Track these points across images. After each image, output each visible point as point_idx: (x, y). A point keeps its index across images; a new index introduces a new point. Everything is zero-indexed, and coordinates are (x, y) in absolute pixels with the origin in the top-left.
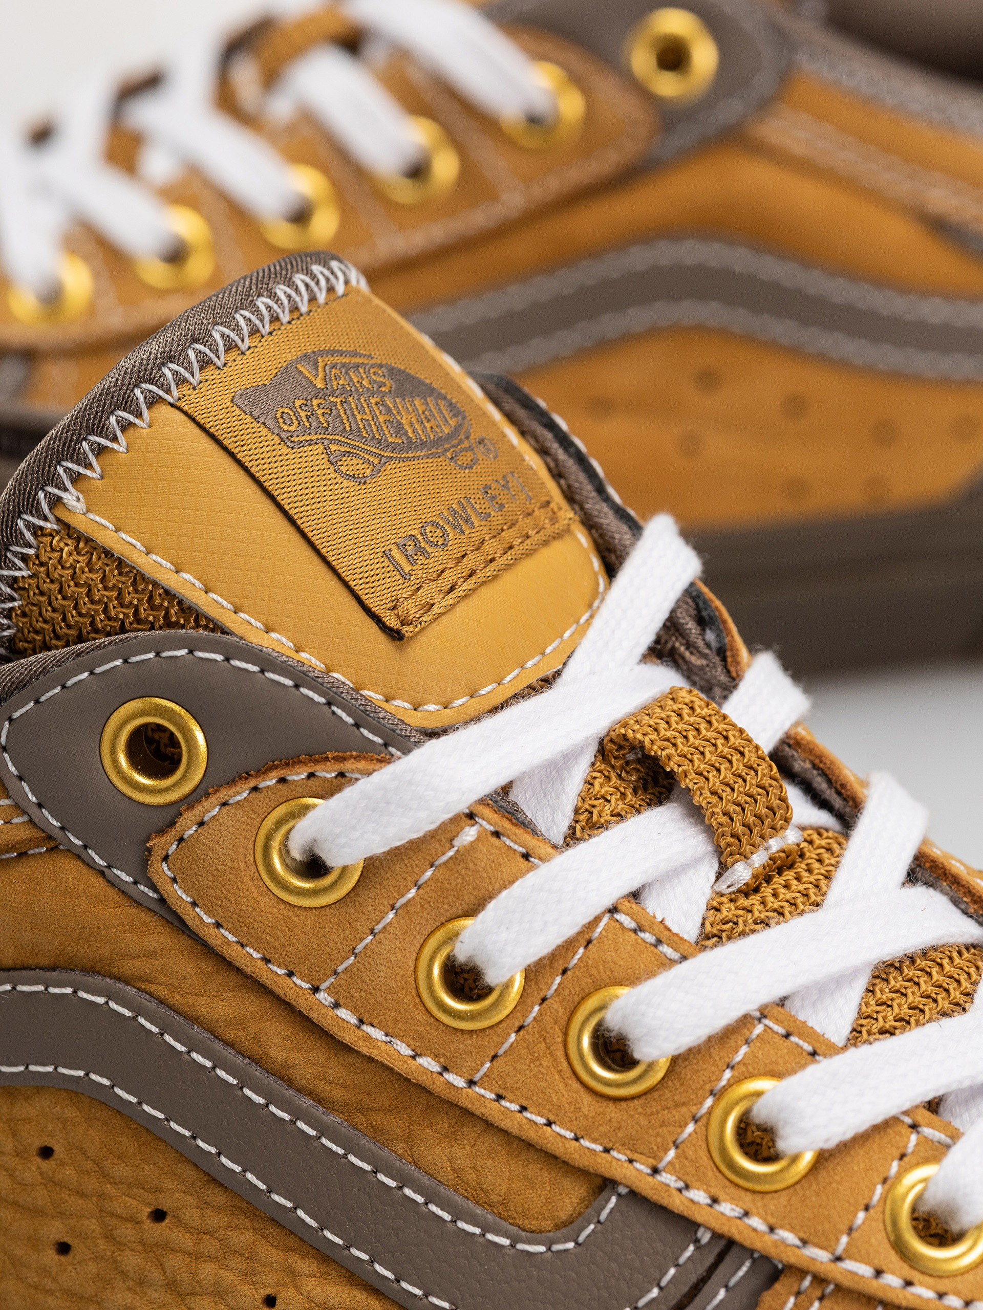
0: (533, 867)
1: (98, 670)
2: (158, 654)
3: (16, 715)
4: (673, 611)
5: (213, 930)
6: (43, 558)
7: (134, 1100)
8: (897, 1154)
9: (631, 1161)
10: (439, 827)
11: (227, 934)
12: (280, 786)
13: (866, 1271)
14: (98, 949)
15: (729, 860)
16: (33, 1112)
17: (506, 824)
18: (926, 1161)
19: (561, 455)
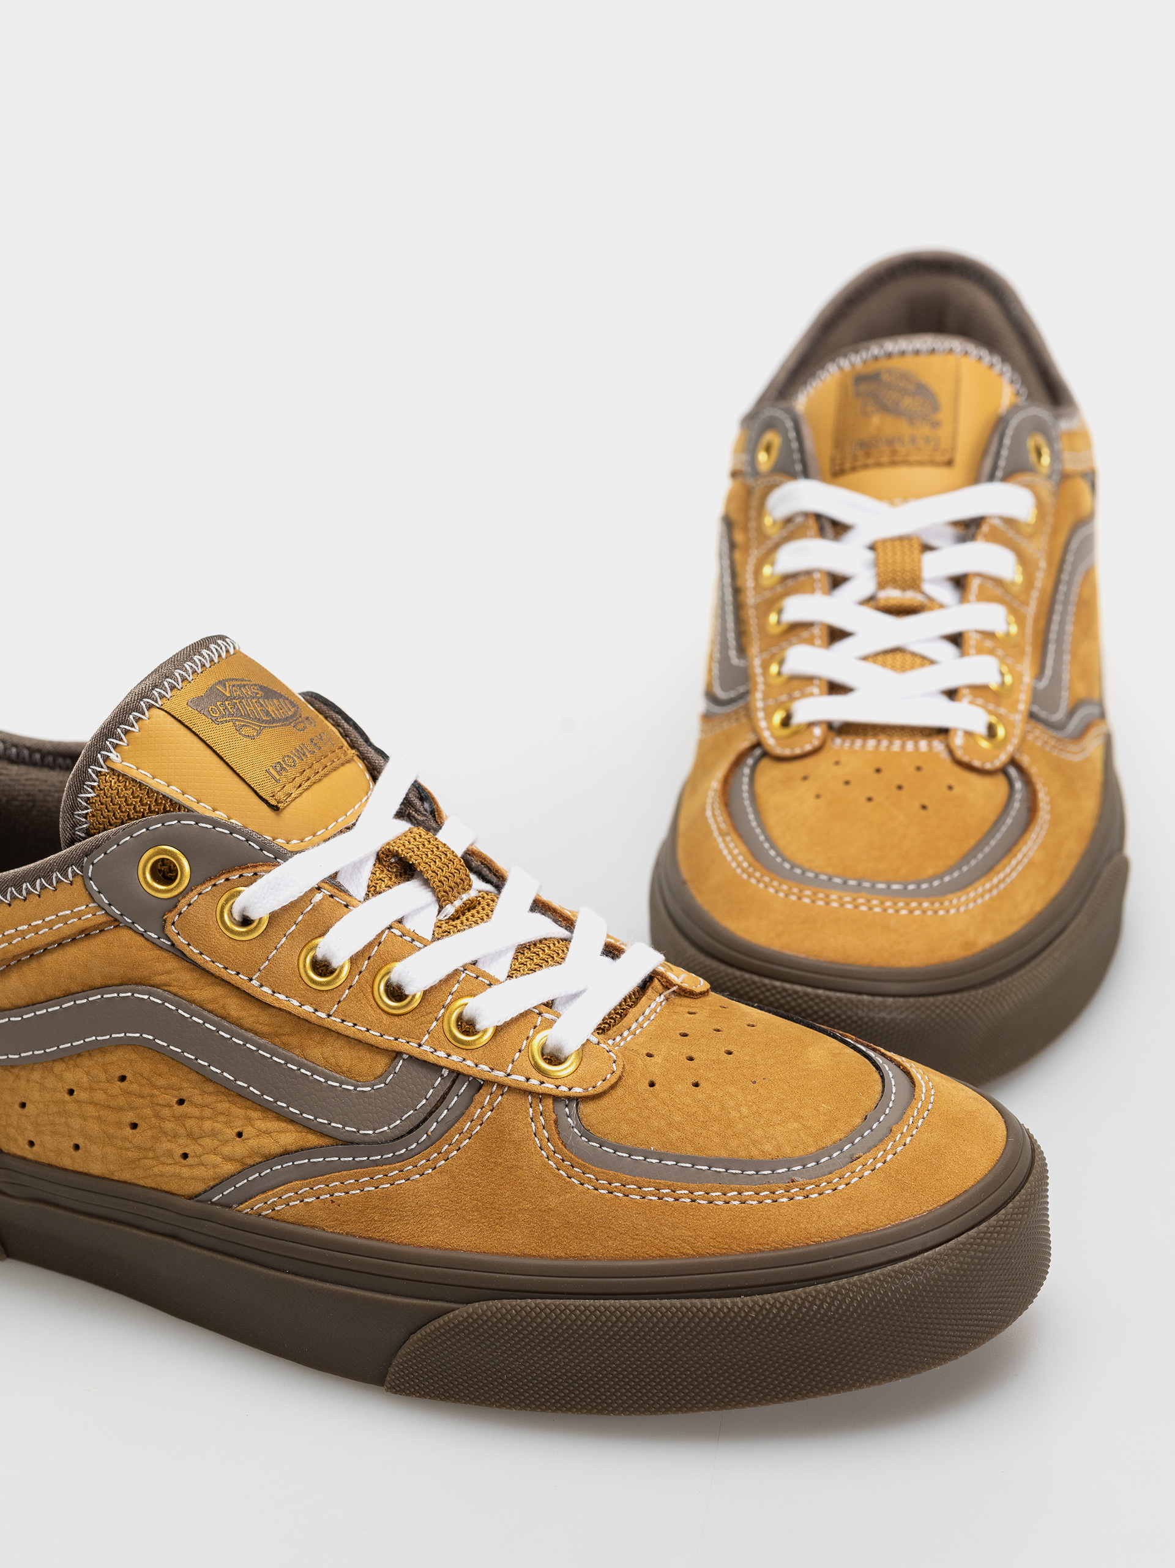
0: (350, 910)
1: (134, 835)
2: (163, 824)
3: (95, 861)
4: (407, 794)
5: (199, 956)
6: (102, 787)
7: (165, 1044)
8: (532, 1026)
9: (408, 1042)
10: (304, 895)
11: (206, 957)
12: (226, 883)
13: (522, 1079)
14: (142, 972)
15: (444, 903)
16: (115, 1059)
17: (336, 891)
18: (546, 1028)
19: (346, 726)
